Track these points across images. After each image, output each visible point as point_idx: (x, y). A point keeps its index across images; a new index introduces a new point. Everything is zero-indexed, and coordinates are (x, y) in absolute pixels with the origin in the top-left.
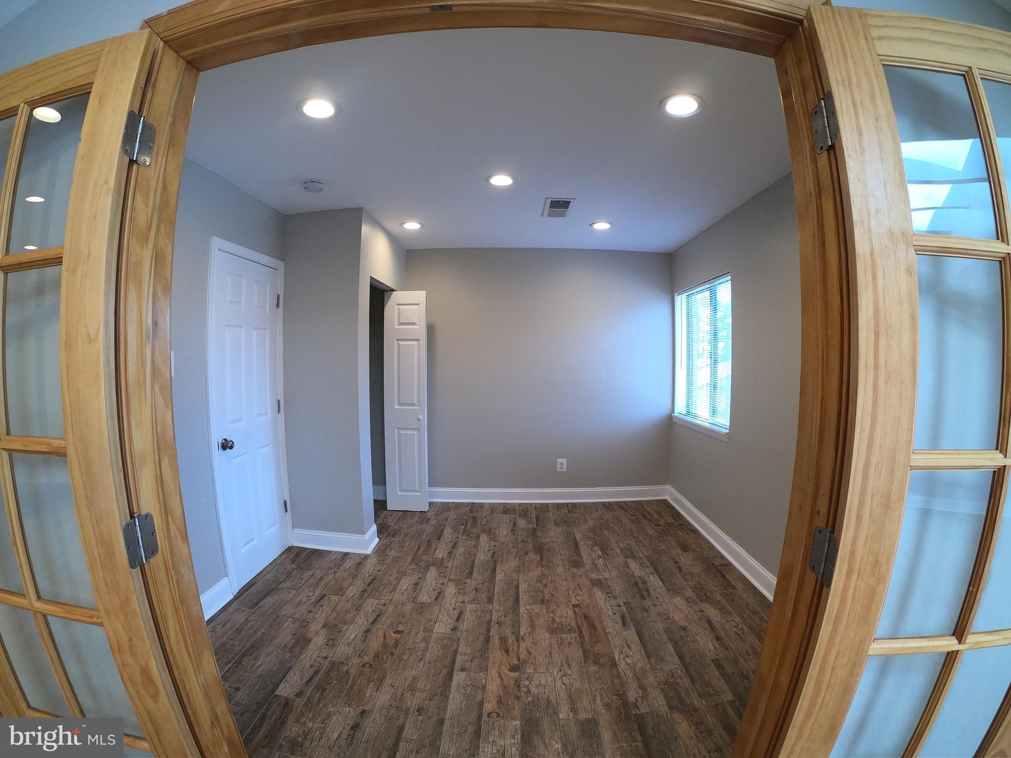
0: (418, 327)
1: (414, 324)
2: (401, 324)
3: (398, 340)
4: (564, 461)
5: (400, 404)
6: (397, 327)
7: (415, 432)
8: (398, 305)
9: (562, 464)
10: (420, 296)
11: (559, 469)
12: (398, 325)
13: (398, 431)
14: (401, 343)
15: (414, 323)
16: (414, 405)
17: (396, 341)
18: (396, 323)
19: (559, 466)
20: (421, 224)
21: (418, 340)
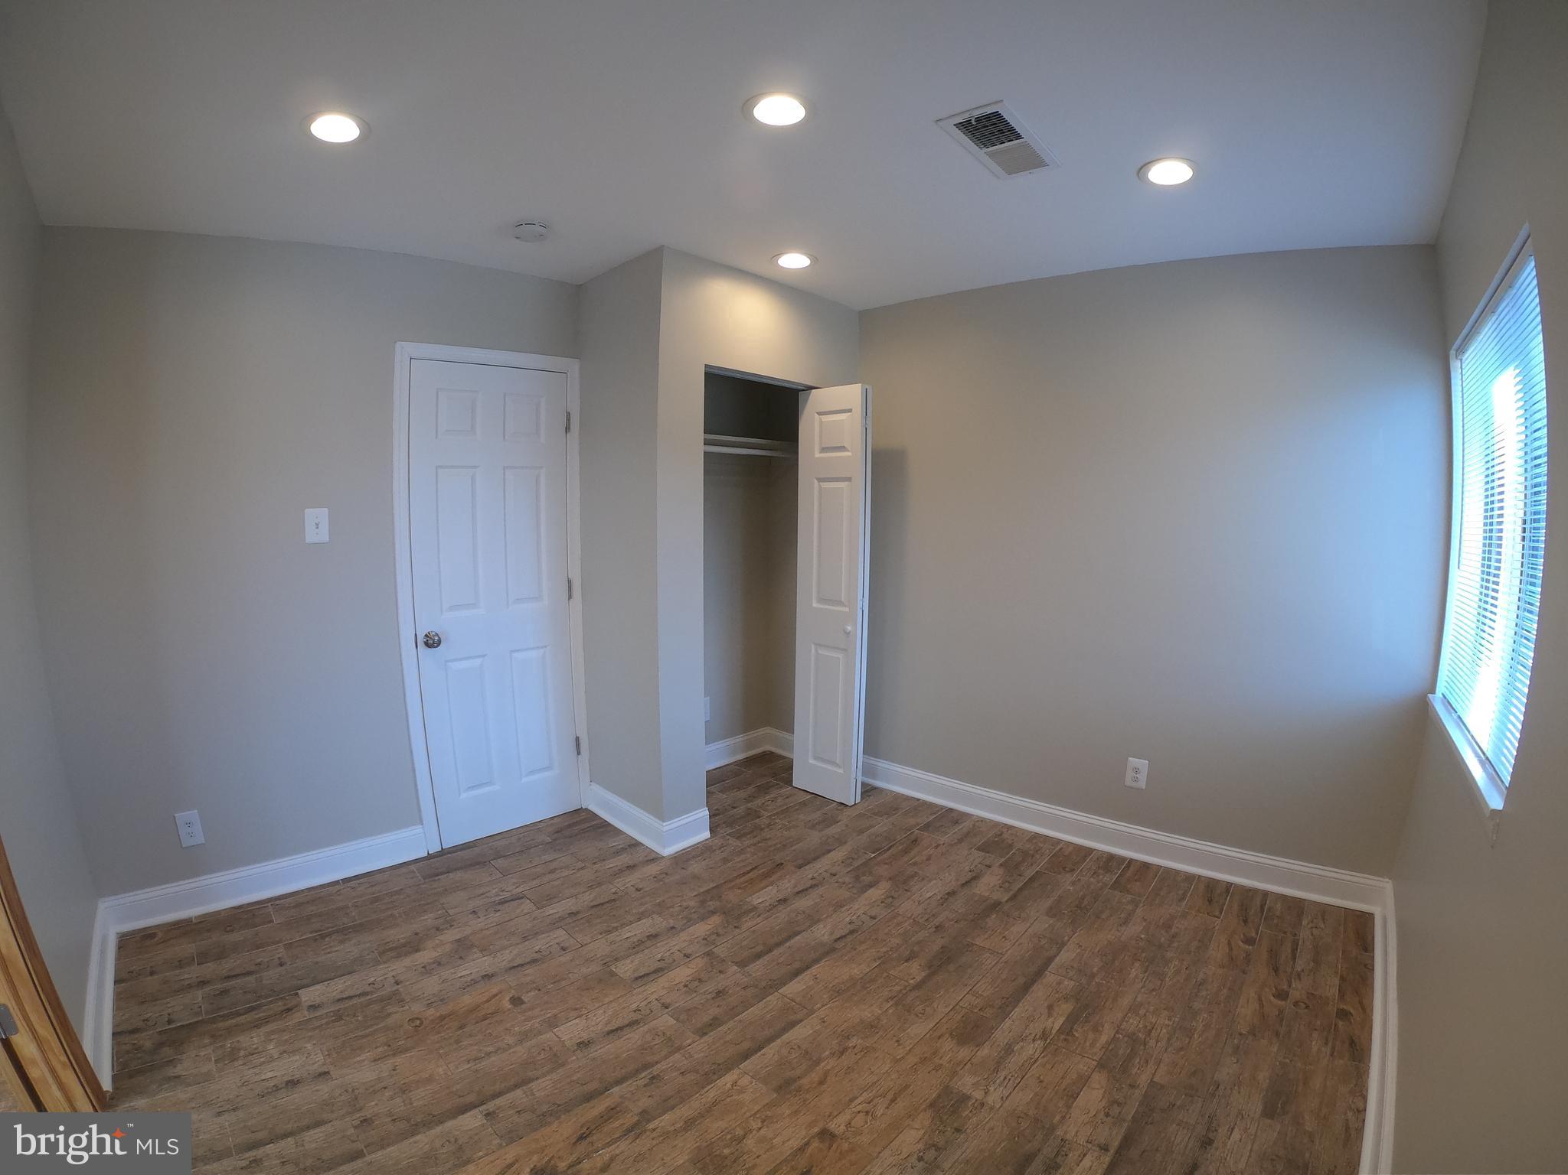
0: (850, 454)
1: (842, 448)
2: (824, 450)
3: (820, 480)
4: (1142, 764)
5: (821, 600)
6: (818, 455)
7: (840, 656)
8: (820, 414)
9: (1137, 770)
10: (851, 394)
11: (1128, 782)
12: (820, 452)
13: (816, 650)
14: (825, 485)
15: (844, 447)
16: (840, 603)
17: (816, 481)
18: (817, 448)
19: (1130, 774)
20: (810, 256)
21: (849, 479)
